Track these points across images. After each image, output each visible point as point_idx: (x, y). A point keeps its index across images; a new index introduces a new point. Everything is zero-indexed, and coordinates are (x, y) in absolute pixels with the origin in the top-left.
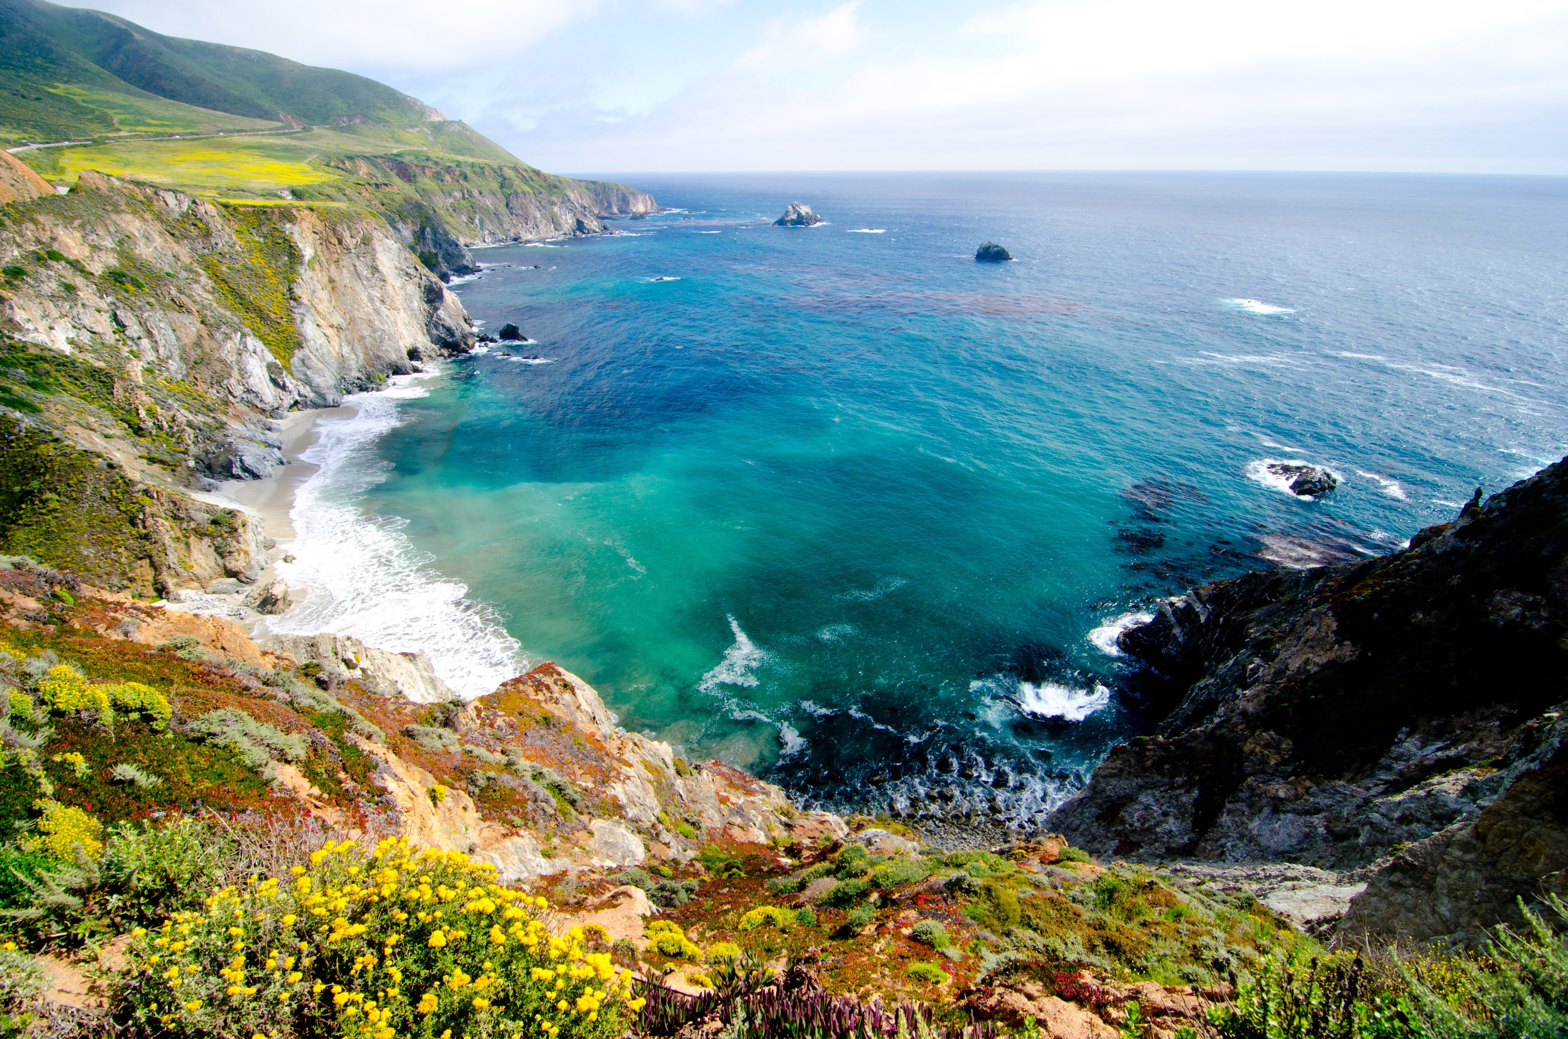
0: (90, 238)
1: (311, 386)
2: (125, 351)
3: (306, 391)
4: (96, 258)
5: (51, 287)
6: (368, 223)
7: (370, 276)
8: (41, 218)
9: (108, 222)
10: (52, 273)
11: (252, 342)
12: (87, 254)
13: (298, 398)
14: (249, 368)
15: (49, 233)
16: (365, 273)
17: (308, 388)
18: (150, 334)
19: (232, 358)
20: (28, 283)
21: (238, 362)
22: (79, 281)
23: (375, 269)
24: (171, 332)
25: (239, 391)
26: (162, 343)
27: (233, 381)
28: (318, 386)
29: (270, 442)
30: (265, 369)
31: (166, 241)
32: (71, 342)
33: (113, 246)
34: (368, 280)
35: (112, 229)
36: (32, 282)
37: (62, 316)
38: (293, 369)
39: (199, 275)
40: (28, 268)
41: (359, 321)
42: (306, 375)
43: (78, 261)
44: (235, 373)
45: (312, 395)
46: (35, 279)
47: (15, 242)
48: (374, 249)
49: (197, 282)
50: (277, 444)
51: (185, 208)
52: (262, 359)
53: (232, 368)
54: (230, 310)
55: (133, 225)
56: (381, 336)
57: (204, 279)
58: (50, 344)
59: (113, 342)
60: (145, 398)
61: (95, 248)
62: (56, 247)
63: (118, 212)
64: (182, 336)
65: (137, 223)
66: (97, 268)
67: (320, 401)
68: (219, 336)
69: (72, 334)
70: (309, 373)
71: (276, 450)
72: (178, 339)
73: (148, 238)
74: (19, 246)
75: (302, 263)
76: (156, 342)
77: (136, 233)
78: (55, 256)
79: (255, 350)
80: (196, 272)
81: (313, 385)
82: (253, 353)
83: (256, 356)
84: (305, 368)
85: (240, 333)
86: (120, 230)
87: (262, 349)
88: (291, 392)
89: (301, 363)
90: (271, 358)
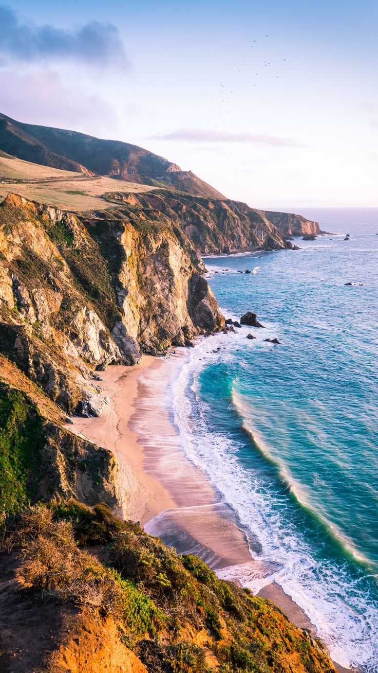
0: (9, 237)
2: (20, 315)
3: (121, 353)
4: (10, 250)
6: (165, 234)
7: (163, 271)
9: (19, 227)
11: (93, 315)
12: (6, 247)
13: (115, 358)
14: (89, 333)
16: (160, 269)
17: (122, 351)
18: (34, 304)
19: (80, 325)
21: (83, 328)
23: (167, 267)
24: (46, 304)
26: (40, 311)
28: (129, 350)
30: (98, 335)
31: (47, 241)
33: (20, 243)
34: (162, 274)
35: (20, 232)
38: (114, 336)
39: (64, 265)
41: (154, 304)
42: (122, 342)
44: (81, 338)
45: (123, 357)
48: (168, 253)
49: (62, 270)
51: (60, 219)
52: (97, 328)
53: (79, 332)
54: (80, 290)
55: (31, 229)
56: (167, 316)
57: (66, 268)
59: (13, 308)
61: (10, 243)
63: (24, 220)
64: (52, 307)
65: (33, 229)
66: (10, 257)
67: (128, 361)
68: (74, 308)
70: (124, 340)
72: (50, 309)
73: (38, 239)
75: (124, 260)
76: (37, 310)
77: (33, 235)
79: (93, 320)
80: (61, 263)
81: (125, 349)
82: (92, 323)
83: (94, 325)
84: (121, 337)
85: (86, 308)
86: (25, 232)
87: (98, 321)
88: (111, 353)
89: (119, 332)
90: (102, 327)
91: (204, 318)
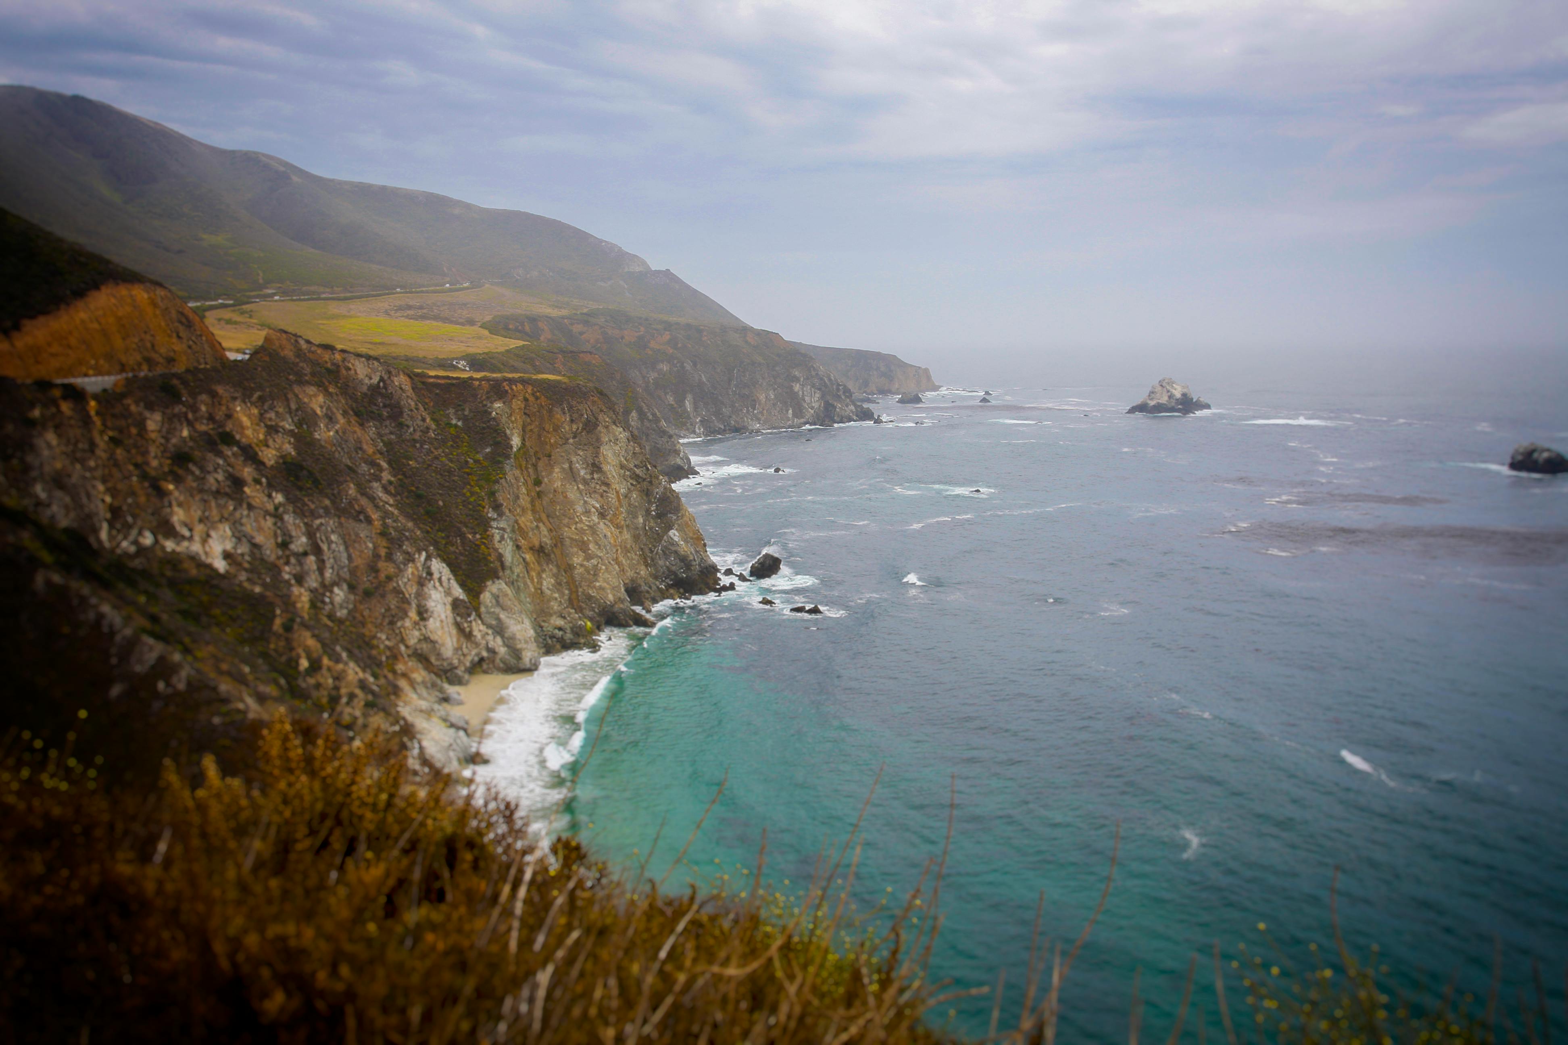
0: (268, 416)
1: (502, 637)
2: (287, 573)
3: (497, 644)
4: (271, 442)
5: (216, 478)
6: (594, 402)
7: (588, 477)
8: (220, 390)
9: (290, 396)
10: (221, 462)
11: (438, 566)
12: (261, 437)
13: (485, 654)
14: (431, 604)
15: (224, 408)
16: (582, 473)
17: (499, 640)
18: (317, 551)
19: (411, 590)
20: (193, 473)
21: (420, 595)
22: (247, 472)
23: (596, 467)
24: (342, 548)
25: (413, 638)
26: (329, 563)
27: (408, 623)
28: (513, 638)
29: (453, 720)
30: (449, 607)
31: (349, 422)
32: (227, 556)
33: (292, 428)
34: (585, 482)
35: (293, 406)
36: (197, 472)
37: (222, 519)
38: (483, 609)
39: (381, 470)
40: (197, 454)
41: (568, 542)
42: (498, 619)
43: (250, 446)
44: (413, 614)
45: (502, 650)
46: (202, 468)
47: (187, 420)
48: (598, 440)
49: (378, 479)
50: (461, 724)
51: (375, 380)
52: (448, 593)
53: (409, 603)
54: (413, 520)
55: (317, 402)
56: (595, 567)
57: (386, 476)
58: (203, 557)
59: (273, 558)
60: (311, 642)
61: (272, 430)
62: (229, 427)
63: (301, 382)
64: (355, 554)
65: (321, 399)
66: (269, 456)
67: (513, 661)
68: (399, 557)
69: (229, 546)
70: (502, 616)
71: (462, 733)
72: (350, 558)
73: (330, 418)
74: (190, 424)
75: (508, 457)
76: (323, 561)
77: (319, 412)
78: (228, 439)
79: (440, 579)
80: (379, 465)
81: (506, 635)
82: (437, 584)
83: (440, 589)
84: (497, 610)
85: (424, 554)
86: (301, 407)
87: (449, 580)
88: (477, 645)
89: (494, 601)
90: (458, 592)
91: (674, 568)
